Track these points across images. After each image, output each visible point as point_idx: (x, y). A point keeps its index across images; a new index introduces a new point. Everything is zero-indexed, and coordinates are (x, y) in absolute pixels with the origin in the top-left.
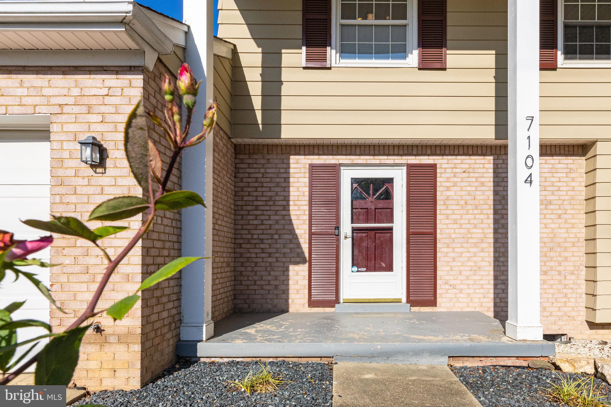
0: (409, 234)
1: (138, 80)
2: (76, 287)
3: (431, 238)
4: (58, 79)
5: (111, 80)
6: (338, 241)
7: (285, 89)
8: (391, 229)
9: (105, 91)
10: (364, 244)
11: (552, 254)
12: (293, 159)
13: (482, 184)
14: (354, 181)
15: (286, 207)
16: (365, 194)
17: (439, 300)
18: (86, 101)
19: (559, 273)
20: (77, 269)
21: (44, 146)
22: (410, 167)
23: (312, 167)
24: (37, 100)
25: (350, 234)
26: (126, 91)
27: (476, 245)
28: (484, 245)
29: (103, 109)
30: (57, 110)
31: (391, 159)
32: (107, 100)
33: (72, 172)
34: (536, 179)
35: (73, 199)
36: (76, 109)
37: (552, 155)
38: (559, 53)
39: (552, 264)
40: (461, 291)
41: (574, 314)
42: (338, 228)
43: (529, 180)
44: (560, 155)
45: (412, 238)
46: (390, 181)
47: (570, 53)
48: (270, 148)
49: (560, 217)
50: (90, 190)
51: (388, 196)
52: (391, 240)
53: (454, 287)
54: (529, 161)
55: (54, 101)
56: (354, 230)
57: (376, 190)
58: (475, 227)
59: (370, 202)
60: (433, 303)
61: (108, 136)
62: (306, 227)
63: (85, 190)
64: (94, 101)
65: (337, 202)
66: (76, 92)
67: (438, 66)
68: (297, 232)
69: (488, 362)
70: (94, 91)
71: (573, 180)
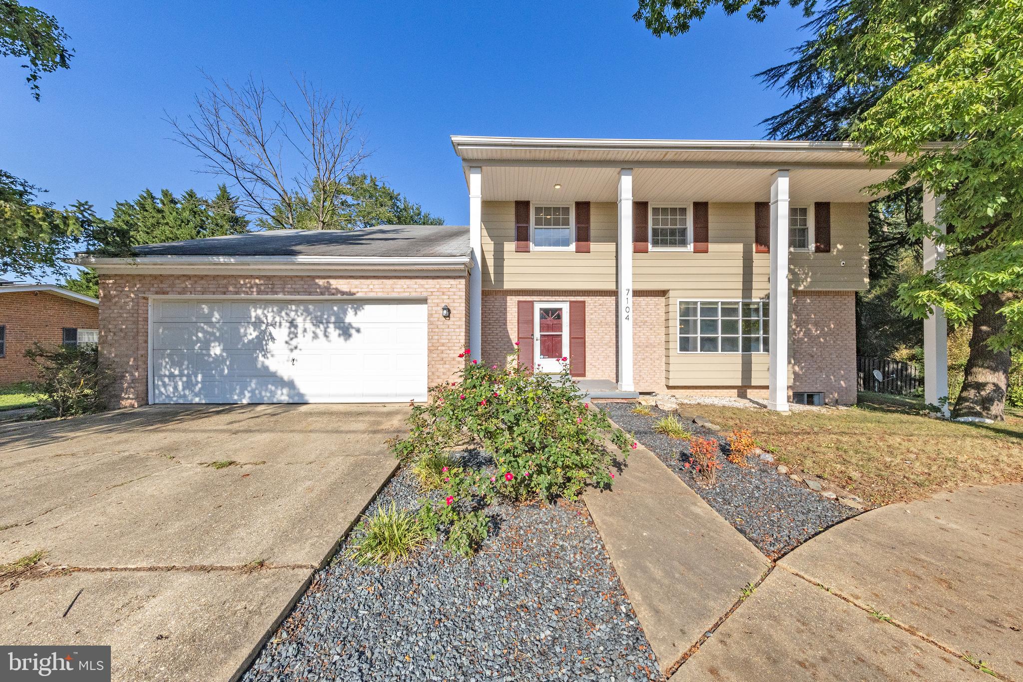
0: (571, 338)
1: (463, 281)
2: (438, 366)
3: (583, 340)
4: (430, 281)
5: (452, 282)
6: (533, 342)
7: (506, 263)
8: (561, 335)
9: (449, 286)
10: (547, 344)
11: (647, 349)
12: (509, 298)
13: (610, 312)
14: (541, 309)
15: (505, 324)
16: (547, 317)
17: (587, 373)
18: (442, 290)
19: (651, 359)
20: (438, 359)
21: (425, 306)
22: (571, 302)
23: (519, 302)
24: (422, 290)
25: (539, 338)
26: (458, 286)
27: (606, 344)
28: (611, 344)
29: (449, 293)
30: (430, 294)
31: (561, 298)
32: (451, 290)
33: (436, 319)
34: (631, 317)
35: (437, 330)
36: (438, 293)
37: (647, 296)
38: (649, 244)
39: (647, 354)
40: (599, 369)
41: (659, 381)
42: (533, 335)
43: (627, 318)
44: (651, 296)
45: (572, 340)
46: (561, 309)
47: (656, 243)
48: (497, 292)
49: (651, 329)
50: (444, 327)
51: (559, 317)
52: (561, 342)
53: (595, 366)
54: (628, 309)
55: (429, 290)
56: (541, 336)
57: (552, 315)
58: (606, 334)
59: (550, 320)
60: (584, 375)
61: (451, 305)
62: (516, 334)
63: (442, 327)
64: (445, 290)
65: (532, 321)
66: (438, 286)
67: (585, 250)
68: (511, 337)
69: (609, 401)
70: (445, 286)
71: (658, 309)
